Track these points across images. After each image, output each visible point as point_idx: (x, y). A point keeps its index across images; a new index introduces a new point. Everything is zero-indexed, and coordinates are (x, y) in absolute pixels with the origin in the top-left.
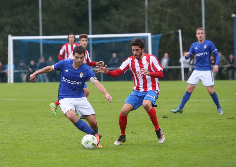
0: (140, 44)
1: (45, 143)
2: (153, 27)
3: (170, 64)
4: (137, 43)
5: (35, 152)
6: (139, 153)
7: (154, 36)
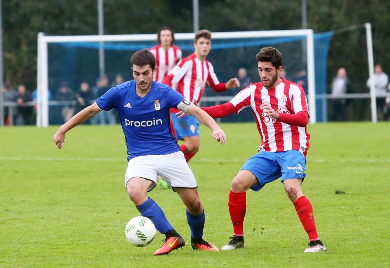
0: (274, 58)
1: (109, 242)
2: (316, 18)
3: (349, 89)
4: (268, 56)
5: (89, 259)
6: (290, 262)
7: (319, 36)
